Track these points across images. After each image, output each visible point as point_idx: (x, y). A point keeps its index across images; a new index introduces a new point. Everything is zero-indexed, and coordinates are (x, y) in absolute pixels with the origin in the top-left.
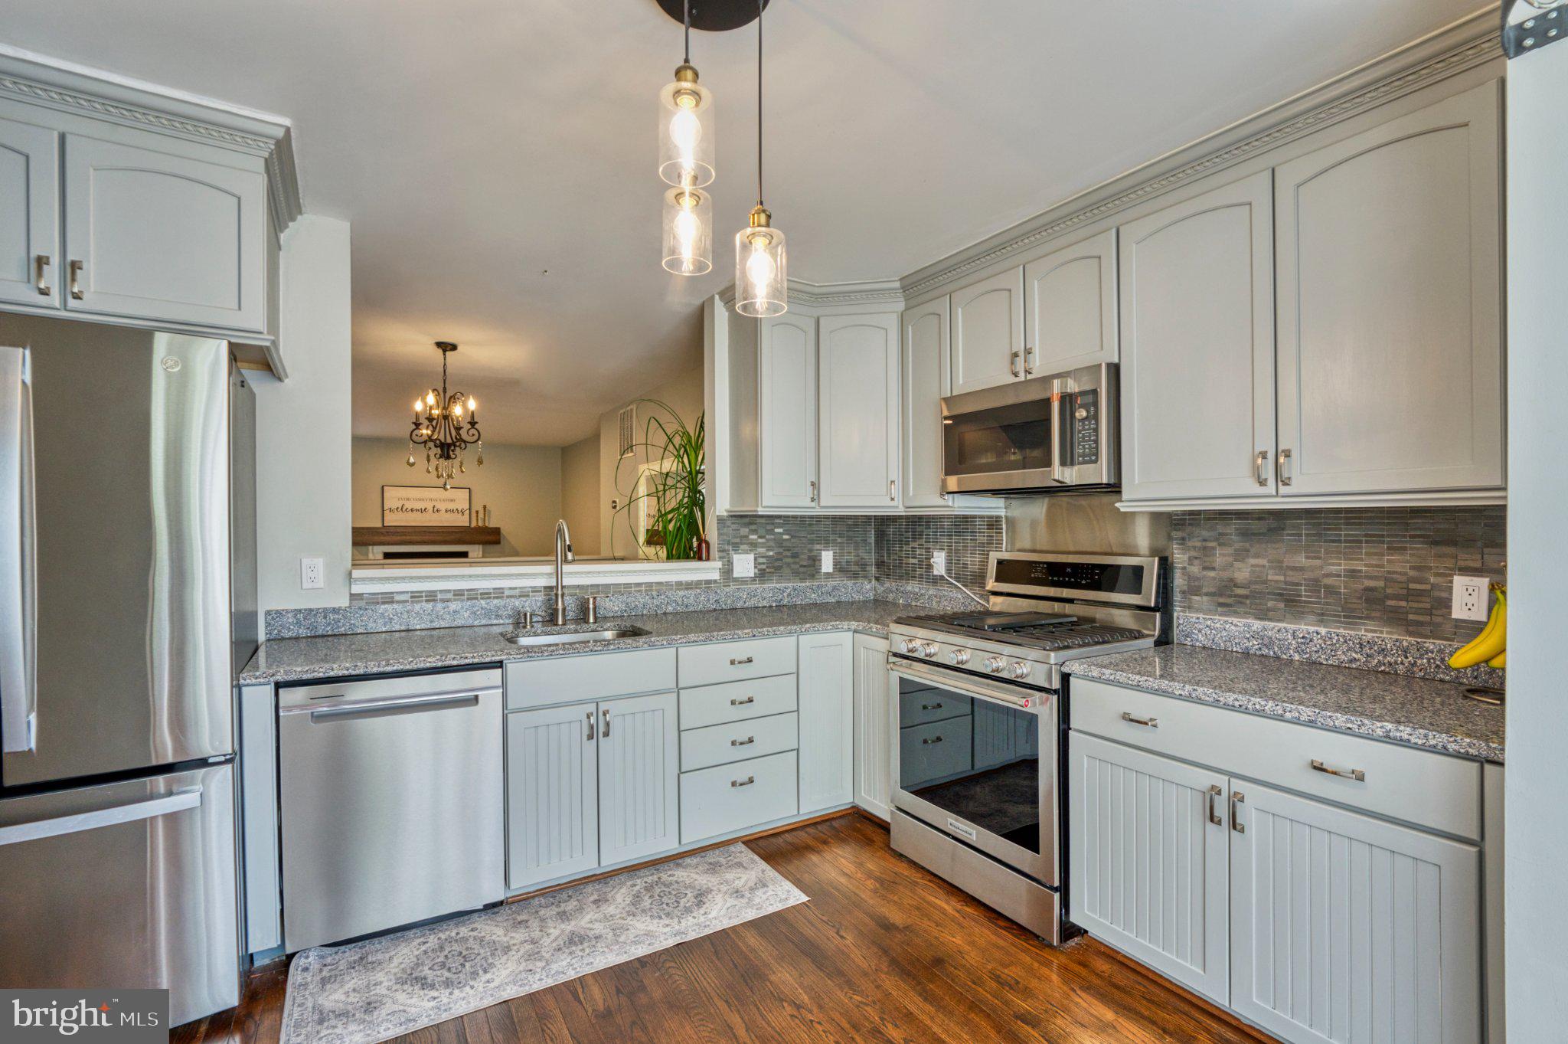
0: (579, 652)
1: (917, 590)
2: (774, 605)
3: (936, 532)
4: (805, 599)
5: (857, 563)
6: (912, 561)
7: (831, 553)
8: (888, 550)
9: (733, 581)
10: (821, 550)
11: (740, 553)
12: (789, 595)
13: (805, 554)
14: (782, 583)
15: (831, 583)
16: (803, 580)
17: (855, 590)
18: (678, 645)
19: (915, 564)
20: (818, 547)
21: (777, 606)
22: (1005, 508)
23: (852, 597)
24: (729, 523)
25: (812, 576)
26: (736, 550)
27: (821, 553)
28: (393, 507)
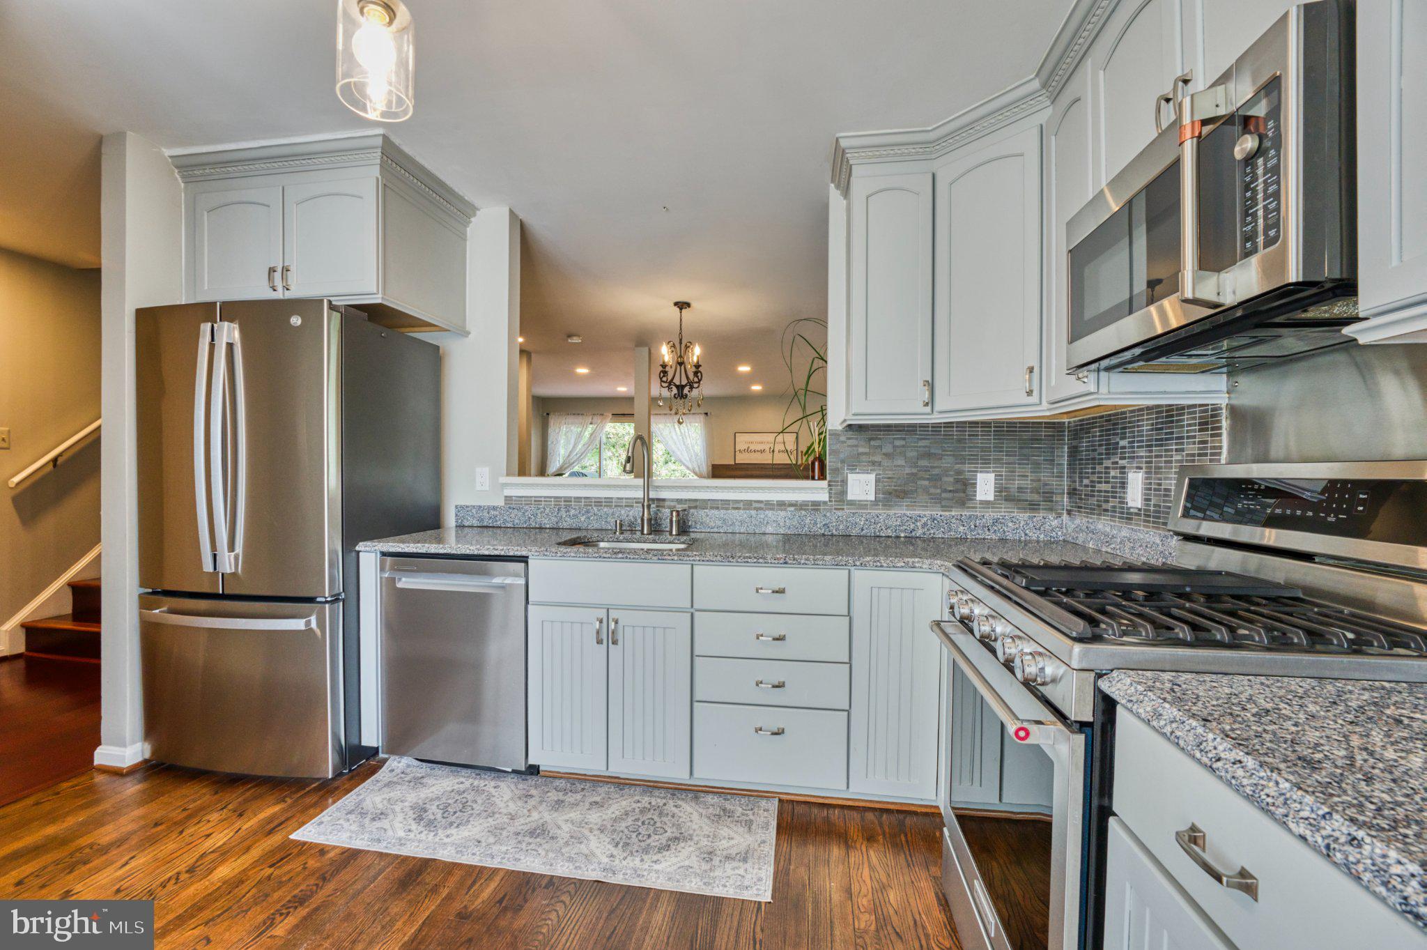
0: (588, 557)
1: (1108, 529)
2: (902, 535)
3: (1133, 442)
4: (949, 531)
5: (1035, 491)
6: (1103, 487)
7: (992, 476)
8: (1081, 473)
9: (847, 505)
10: (976, 472)
11: (859, 473)
12: (925, 525)
13: (951, 476)
14: (915, 510)
15: (990, 515)
16: (946, 508)
17: (1031, 525)
18: (694, 563)
19: (1108, 492)
20: (967, 467)
21: (906, 537)
22: (1228, 393)
23: (1026, 535)
24: (843, 438)
25: (962, 503)
26: (853, 469)
27: (976, 475)
28: (742, 449)
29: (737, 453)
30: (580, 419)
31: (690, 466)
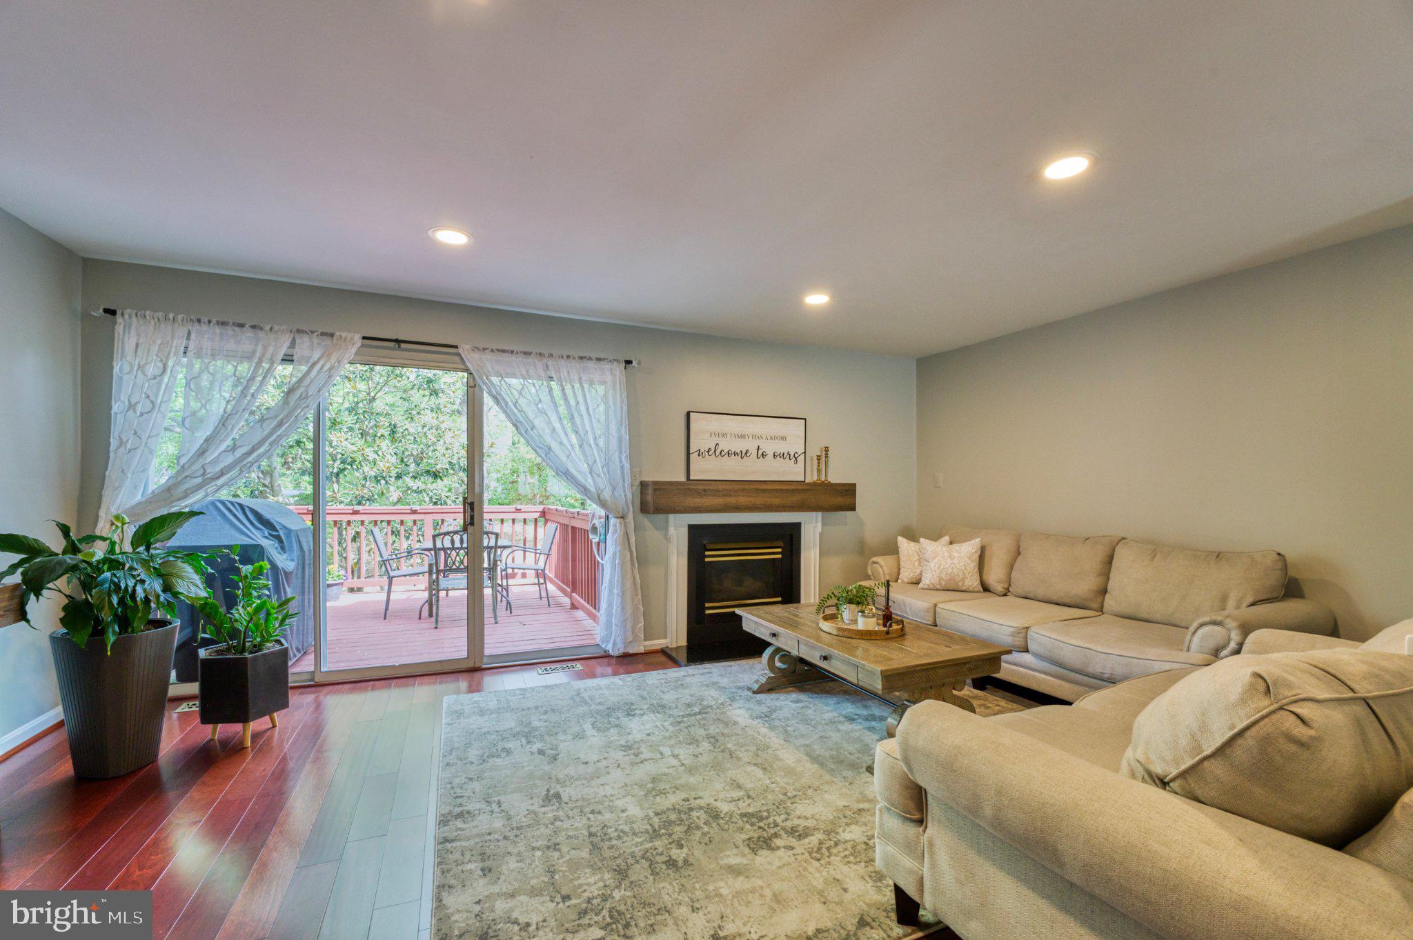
28: (704, 448)
29: (693, 457)
30: (246, 341)
31: (590, 484)
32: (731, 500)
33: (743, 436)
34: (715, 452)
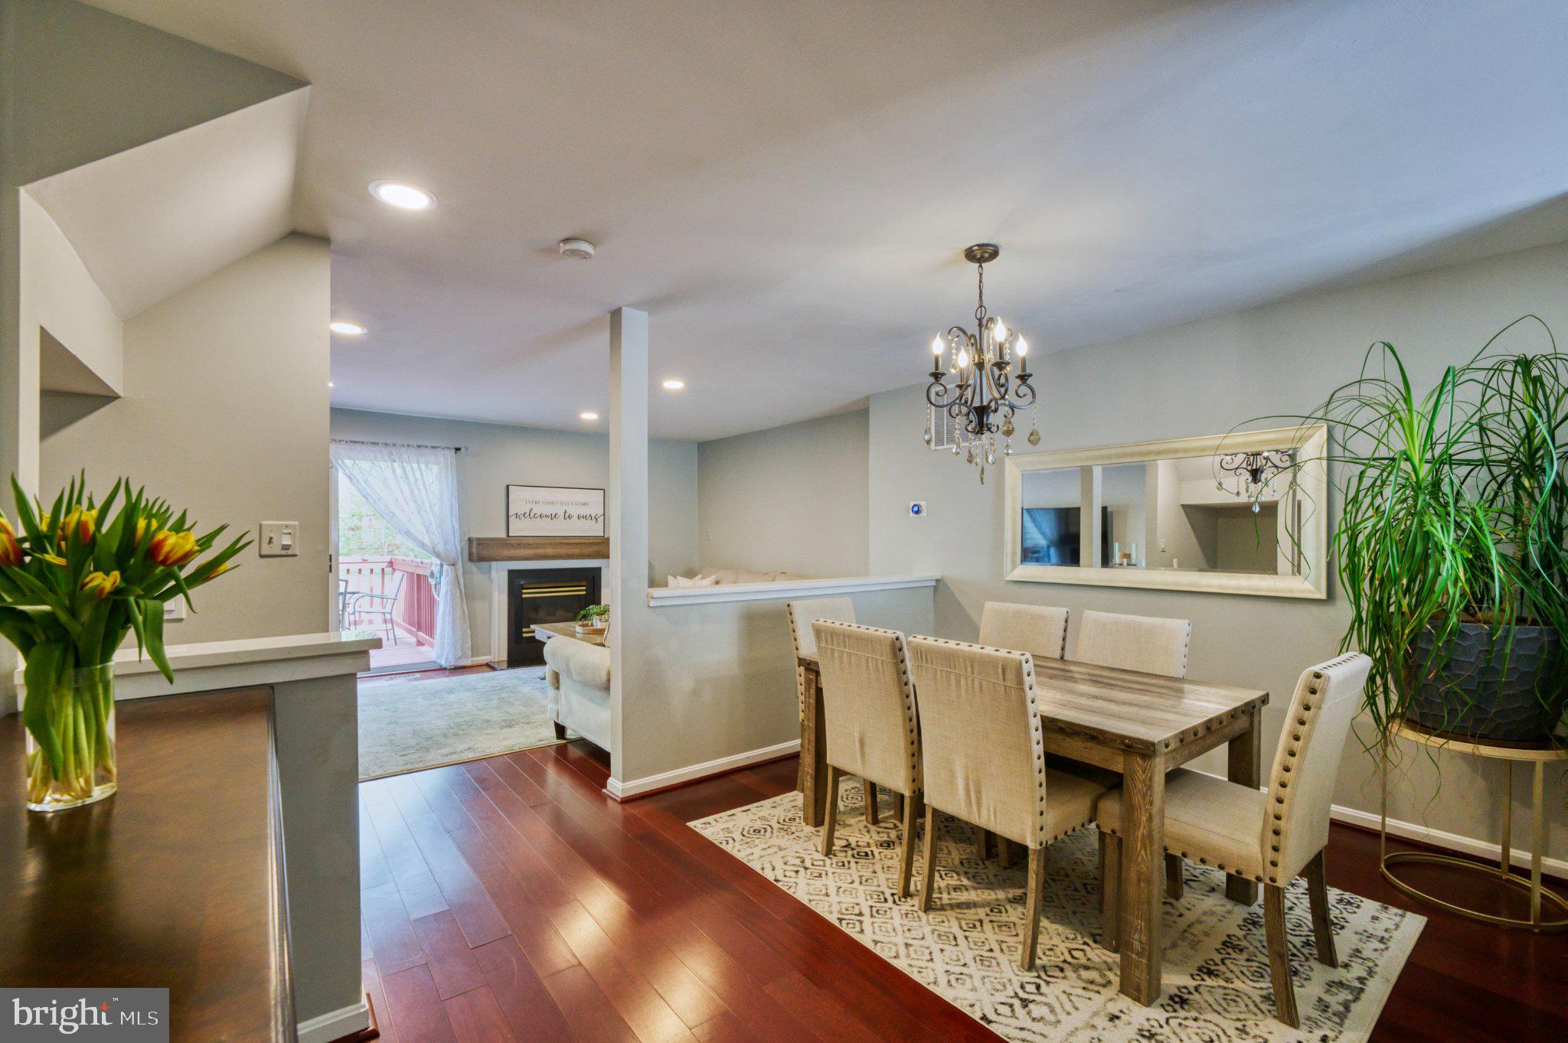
28: (521, 512)
29: (511, 519)
31: (426, 540)
32: (541, 551)
33: (552, 503)
34: (530, 515)
